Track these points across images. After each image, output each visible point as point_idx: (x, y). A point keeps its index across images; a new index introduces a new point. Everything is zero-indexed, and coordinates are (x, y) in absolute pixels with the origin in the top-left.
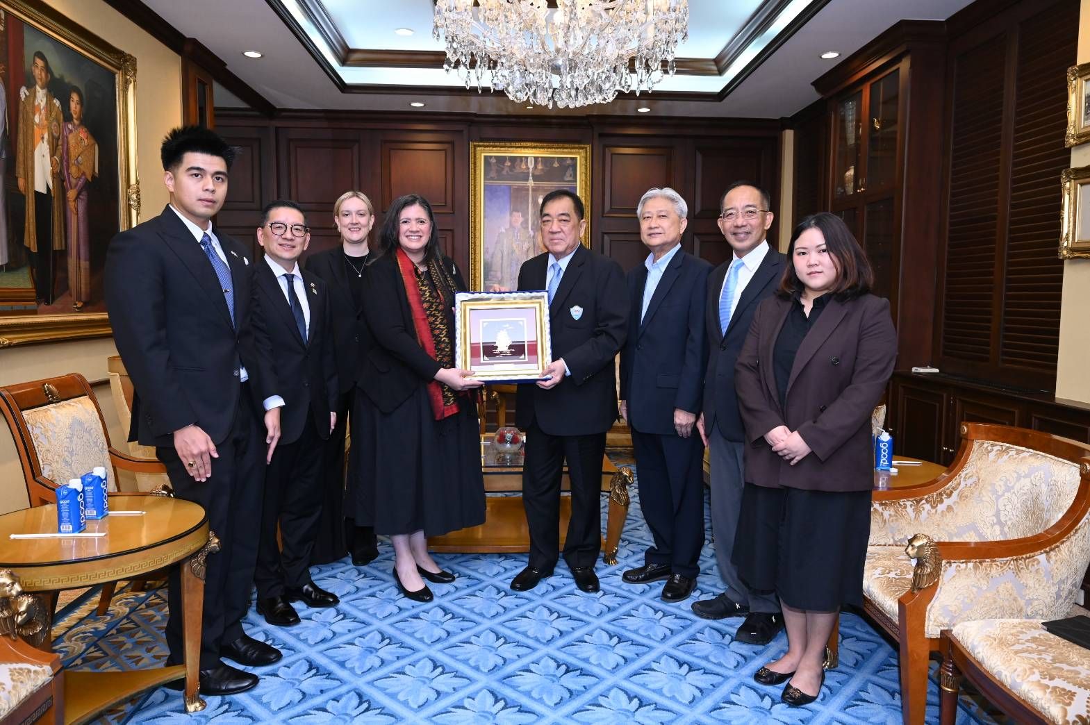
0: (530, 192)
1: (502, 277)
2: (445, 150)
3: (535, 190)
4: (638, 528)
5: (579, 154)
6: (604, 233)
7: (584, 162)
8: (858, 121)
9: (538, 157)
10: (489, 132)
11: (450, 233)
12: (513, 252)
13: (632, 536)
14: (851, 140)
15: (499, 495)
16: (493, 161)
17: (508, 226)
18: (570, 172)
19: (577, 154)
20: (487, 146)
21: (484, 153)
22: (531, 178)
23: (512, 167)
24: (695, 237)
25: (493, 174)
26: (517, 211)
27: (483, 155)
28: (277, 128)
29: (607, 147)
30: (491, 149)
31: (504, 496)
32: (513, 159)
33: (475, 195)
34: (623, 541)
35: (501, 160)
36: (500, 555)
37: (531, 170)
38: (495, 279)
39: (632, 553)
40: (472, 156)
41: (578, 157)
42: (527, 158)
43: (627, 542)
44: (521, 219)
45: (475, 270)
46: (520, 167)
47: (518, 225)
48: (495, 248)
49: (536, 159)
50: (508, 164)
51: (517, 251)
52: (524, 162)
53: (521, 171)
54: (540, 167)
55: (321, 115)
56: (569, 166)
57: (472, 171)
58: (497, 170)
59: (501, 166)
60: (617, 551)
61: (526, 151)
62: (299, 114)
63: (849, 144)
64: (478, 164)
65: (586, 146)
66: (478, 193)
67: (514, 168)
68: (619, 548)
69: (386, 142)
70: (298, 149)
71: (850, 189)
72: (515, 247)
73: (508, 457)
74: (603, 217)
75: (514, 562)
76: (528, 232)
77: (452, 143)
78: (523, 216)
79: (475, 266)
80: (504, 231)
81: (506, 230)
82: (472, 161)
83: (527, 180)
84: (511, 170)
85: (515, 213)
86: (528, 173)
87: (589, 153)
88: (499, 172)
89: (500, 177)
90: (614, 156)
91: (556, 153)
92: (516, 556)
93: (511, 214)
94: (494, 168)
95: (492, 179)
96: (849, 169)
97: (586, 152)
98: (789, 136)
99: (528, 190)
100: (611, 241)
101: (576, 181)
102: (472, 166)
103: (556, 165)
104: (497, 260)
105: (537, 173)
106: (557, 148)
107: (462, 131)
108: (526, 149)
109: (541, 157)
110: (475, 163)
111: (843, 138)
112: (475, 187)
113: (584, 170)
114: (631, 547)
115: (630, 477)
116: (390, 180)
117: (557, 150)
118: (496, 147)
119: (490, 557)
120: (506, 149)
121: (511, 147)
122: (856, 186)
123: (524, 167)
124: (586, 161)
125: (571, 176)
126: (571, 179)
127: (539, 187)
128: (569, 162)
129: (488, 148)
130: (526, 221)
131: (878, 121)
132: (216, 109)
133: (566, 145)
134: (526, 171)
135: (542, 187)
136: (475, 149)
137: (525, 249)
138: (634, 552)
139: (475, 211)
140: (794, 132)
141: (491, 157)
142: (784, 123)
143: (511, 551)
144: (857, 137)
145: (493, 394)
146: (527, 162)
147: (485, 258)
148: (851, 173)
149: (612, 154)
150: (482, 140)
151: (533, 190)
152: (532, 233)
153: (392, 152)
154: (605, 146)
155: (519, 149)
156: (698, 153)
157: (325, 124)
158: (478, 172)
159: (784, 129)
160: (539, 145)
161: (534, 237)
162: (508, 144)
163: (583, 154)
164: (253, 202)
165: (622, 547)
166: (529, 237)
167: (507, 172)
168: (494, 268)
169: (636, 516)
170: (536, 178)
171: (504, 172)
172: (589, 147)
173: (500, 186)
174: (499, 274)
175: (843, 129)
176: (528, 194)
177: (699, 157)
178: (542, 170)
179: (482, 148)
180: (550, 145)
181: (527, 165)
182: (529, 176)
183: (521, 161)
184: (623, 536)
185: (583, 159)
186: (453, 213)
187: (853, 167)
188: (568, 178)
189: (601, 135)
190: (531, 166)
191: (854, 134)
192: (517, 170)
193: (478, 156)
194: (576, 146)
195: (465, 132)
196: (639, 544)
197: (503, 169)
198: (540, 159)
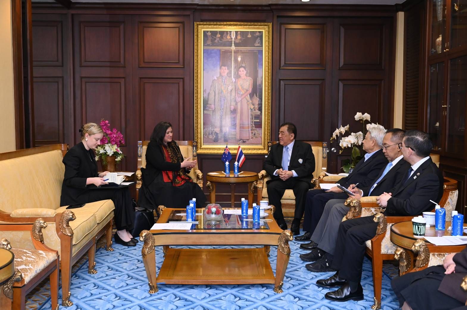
0: (233, 54)
1: (215, 108)
2: (179, 27)
3: (236, 52)
4: (298, 270)
5: (264, 29)
6: (280, 80)
7: (267, 34)
8: (444, 5)
9: (238, 32)
10: (206, 16)
11: (182, 80)
12: (222, 92)
13: (293, 275)
14: (440, 18)
15: (210, 247)
16: (209, 34)
17: (219, 75)
18: (258, 40)
19: (263, 29)
20: (206, 25)
21: (203, 29)
22: (233, 45)
23: (221, 37)
24: (340, 82)
25: (209, 42)
26: (225, 66)
27: (203, 30)
28: (72, 15)
29: (282, 24)
30: (208, 26)
31: (213, 248)
32: (222, 33)
33: (197, 56)
34: (287, 278)
35: (214, 33)
36: (207, 286)
37: (233, 40)
38: (210, 109)
39: (292, 286)
40: (195, 31)
41: (263, 31)
42: (231, 32)
43: (290, 279)
44: (227, 71)
45: (197, 103)
46: (226, 37)
47: (225, 74)
48: (210, 90)
49: (236, 32)
50: (219, 36)
51: (224, 91)
52: (228, 35)
53: (227, 40)
54: (239, 37)
55: (103, 6)
56: (258, 37)
57: (195, 41)
58: (211, 40)
59: (215, 37)
60: (282, 284)
61: (230, 27)
62: (86, 6)
63: (438, 20)
64: (199, 36)
65: (269, 24)
66: (199, 54)
67: (223, 38)
68: (284, 282)
69: (141, 22)
70: (86, 28)
71: (439, 49)
72: (223, 89)
73: (214, 223)
74: (280, 69)
75: (216, 291)
76: (232, 79)
77: (183, 23)
78: (228, 69)
79: (197, 101)
80: (216, 78)
81: (217, 77)
82: (195, 34)
83: (231, 46)
84: (220, 40)
85: (223, 67)
86: (232, 41)
87: (271, 29)
88: (213, 41)
89: (213, 45)
90: (287, 30)
91: (249, 28)
92: (217, 286)
93: (220, 68)
94: (210, 38)
95: (208, 45)
96: (439, 37)
97: (269, 28)
98: (401, 16)
99: (231, 52)
100: (285, 84)
101: (262, 46)
102: (195, 37)
103: (249, 36)
104: (212, 97)
105: (237, 41)
106: (250, 25)
107: (189, 15)
108: (230, 26)
109: (240, 31)
110: (197, 36)
111: (435, 16)
112: (197, 51)
113: (267, 39)
114: (292, 282)
115: (291, 236)
116: (144, 47)
117: (250, 27)
118: (211, 25)
119: (200, 287)
120: (218, 26)
121: (221, 25)
122: (443, 48)
123: (228, 37)
124: (269, 33)
125: (259, 43)
126: (259, 45)
127: (239, 50)
128: (258, 34)
129: (206, 26)
130: (230, 72)
131: (457, 5)
132: (33, 3)
133: (256, 24)
134: (230, 40)
135: (241, 50)
136: (197, 26)
137: (229, 90)
138: (293, 285)
139: (197, 66)
140: (404, 13)
141: (208, 31)
142: (397, 8)
143: (213, 284)
144: (444, 16)
145: (208, 183)
146: (231, 34)
147: (204, 96)
148: (440, 39)
149: (286, 29)
150: (202, 21)
151: (234, 52)
152: (234, 80)
153: (145, 28)
154: (281, 24)
155: (225, 26)
156: (341, 27)
157: (105, 12)
158: (199, 41)
159: (398, 11)
160: (239, 23)
161: (235, 82)
162: (219, 23)
163: (267, 29)
164: (57, 61)
165: (286, 282)
166: (232, 82)
167: (218, 41)
168: (209, 102)
169: (297, 262)
170: (236, 45)
171: (216, 41)
172: (270, 25)
173: (213, 50)
174: (213, 106)
175: (435, 11)
176: (231, 55)
177: (342, 30)
178: (240, 39)
179: (202, 26)
180: (246, 23)
181: (230, 36)
182: (232, 44)
183: (227, 34)
184: (286, 274)
185: (267, 32)
186: (184, 67)
187: (441, 35)
188: (257, 45)
189: (278, 17)
190: (233, 37)
191: (442, 14)
192: (224, 40)
193: (199, 31)
194: (263, 24)
195: (191, 17)
196: (297, 280)
197: (215, 39)
198: (239, 32)
